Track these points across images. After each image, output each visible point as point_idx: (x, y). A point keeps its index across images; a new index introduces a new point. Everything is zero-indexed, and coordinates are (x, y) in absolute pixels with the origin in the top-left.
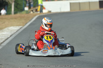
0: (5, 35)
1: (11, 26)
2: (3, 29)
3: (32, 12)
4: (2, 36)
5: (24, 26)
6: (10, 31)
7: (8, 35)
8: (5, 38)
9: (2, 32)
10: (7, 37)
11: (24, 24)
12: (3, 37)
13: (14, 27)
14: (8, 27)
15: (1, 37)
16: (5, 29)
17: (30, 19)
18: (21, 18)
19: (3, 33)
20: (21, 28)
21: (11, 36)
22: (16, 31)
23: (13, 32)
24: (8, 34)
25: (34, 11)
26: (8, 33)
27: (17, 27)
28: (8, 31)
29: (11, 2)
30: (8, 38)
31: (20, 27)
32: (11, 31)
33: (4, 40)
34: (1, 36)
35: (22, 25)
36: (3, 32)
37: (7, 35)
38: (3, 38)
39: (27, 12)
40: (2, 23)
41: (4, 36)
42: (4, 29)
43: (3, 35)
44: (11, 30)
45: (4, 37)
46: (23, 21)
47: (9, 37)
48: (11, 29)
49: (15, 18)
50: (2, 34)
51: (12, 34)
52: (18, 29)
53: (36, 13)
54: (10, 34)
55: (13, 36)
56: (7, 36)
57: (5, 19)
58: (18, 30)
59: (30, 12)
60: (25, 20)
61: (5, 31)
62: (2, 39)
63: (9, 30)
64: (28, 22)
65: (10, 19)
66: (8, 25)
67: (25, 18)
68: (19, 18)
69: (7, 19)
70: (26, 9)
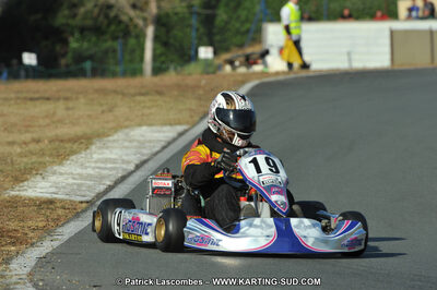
0: (113, 161)
1: (140, 125)
2: (109, 136)
3: (228, 68)
4: (102, 165)
5: (194, 125)
6: (135, 144)
7: (128, 162)
8: (114, 172)
9: (100, 148)
10: (124, 170)
11: (196, 118)
12: (105, 168)
13: (154, 128)
14: (126, 127)
15: (98, 168)
16: (115, 137)
18: (183, 90)
19: (108, 154)
20: (181, 134)
21: (138, 167)
22: (163, 144)
23: (147, 152)
24: (125, 158)
25: (237, 63)
26: (127, 155)
27: (166, 128)
28: (126, 144)
29: (141, 23)
30: (125, 173)
31: (180, 128)
32: (142, 144)
33: (109, 183)
34: (99, 165)
35: (187, 123)
36: (107, 148)
37: (124, 162)
38: (105, 172)
39: (210, 68)
40: (103, 112)
41: (109, 166)
42: (111, 138)
43: (106, 161)
44: (139, 141)
45: (111, 169)
46: (192, 103)
47: (130, 173)
48: (142, 139)
49: (160, 93)
50: (100, 156)
51: (145, 158)
52: (169, 139)
53: (243, 70)
54: (136, 159)
55: (146, 166)
56: (124, 166)
57: (115, 92)
58: (169, 143)
59: (220, 67)
60: (200, 99)
61: (116, 144)
62: (102, 178)
63: (130, 141)
65: (134, 95)
66: (127, 119)
67: (201, 92)
68: (176, 93)
69: (124, 94)
70: (205, 53)
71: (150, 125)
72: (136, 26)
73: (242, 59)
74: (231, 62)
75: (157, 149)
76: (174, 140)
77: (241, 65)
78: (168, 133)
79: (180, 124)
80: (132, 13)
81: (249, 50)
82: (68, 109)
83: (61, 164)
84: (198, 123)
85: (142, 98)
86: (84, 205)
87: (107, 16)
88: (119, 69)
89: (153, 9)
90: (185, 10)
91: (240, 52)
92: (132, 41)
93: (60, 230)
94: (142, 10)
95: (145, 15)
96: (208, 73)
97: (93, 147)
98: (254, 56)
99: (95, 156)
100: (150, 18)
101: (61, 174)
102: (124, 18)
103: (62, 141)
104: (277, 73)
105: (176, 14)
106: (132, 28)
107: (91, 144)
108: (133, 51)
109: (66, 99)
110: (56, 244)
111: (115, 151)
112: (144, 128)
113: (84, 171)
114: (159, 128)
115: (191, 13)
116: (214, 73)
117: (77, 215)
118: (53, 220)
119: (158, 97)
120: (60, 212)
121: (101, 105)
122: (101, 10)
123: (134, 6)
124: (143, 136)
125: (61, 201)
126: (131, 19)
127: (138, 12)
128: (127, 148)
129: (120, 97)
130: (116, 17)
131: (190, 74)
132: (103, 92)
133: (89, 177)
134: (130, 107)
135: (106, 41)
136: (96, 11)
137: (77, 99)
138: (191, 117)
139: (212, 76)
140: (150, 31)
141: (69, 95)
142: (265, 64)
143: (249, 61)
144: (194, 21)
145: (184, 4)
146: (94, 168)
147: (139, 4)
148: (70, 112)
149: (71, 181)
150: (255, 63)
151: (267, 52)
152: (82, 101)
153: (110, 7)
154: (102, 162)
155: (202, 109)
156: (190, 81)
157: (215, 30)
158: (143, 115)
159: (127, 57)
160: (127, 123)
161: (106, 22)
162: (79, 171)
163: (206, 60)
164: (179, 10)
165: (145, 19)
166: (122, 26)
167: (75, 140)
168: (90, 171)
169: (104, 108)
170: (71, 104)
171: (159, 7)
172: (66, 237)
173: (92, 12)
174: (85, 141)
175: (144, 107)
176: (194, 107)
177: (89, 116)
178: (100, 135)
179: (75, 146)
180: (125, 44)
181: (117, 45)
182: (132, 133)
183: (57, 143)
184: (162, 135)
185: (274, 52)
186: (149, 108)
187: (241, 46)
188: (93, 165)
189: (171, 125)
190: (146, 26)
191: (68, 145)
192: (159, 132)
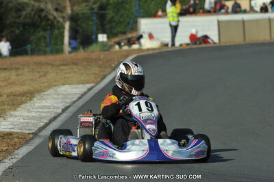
0: (48, 107)
1: (64, 84)
2: (44, 91)
3: (117, 47)
4: (41, 110)
5: (98, 83)
6: (61, 96)
7: (58, 108)
8: (49, 114)
9: (39, 99)
10: (55, 113)
11: (99, 79)
12: (43, 112)
13: (73, 86)
14: (55, 86)
15: (39, 112)
16: (48, 92)
17: (113, 65)
18: (89, 61)
19: (44, 103)
20: (90, 89)
21: (64, 111)
22: (79, 96)
23: (69, 101)
24: (55, 105)
25: (122, 44)
26: (56, 103)
27: (80, 86)
28: (55, 96)
29: (61, 20)
30: (56, 115)
31: (89, 86)
32: (66, 96)
33: (46, 121)
34: (39, 110)
35: (93, 82)
36: (44, 99)
37: (55, 107)
38: (43, 114)
39: (105, 47)
40: (40, 77)
42: (46, 93)
43: (44, 107)
44: (63, 94)
45: (47, 112)
46: (95, 70)
47: (61, 114)
48: (65, 93)
49: (75, 64)
50: (40, 105)
51: (68, 105)
52: (82, 93)
53: (126, 48)
54: (62, 106)
55: (69, 110)
56: (55, 110)
57: (47, 64)
58: (83, 95)
59: (112, 47)
60: (100, 67)
61: (49, 97)
62: (42, 118)
63: (58, 95)
64: (110, 73)
65: (59, 66)
66: (55, 81)
67: (101, 63)
68: (85, 63)
69: (52, 65)
70: (102, 38)
71: (70, 84)
72: (58, 22)
73: (126, 41)
74: (119, 44)
75: (74, 99)
76: (86, 93)
77: (125, 45)
78: (82, 89)
79: (88, 83)
80: (55, 14)
81: (130, 36)
82: (18, 75)
83: (15, 110)
84: (100, 82)
85: (64, 67)
86: (31, 136)
87: (40, 16)
88: (48, 49)
89: (69, 11)
90: (89, 11)
91: (124, 37)
92: (56, 32)
93: (16, 152)
94: (62, 12)
95: (64, 15)
96: (105, 51)
97: (35, 99)
98: (133, 39)
99: (36, 104)
100: (66, 17)
101: (16, 116)
102: (51, 17)
103: (15, 95)
104: (148, 50)
105: (83, 14)
106: (55, 23)
107: (34, 97)
108: (57, 38)
109: (16, 69)
110: (14, 161)
111: (49, 101)
112: (67, 86)
113: (30, 114)
114: (75, 86)
115: (92, 13)
116: (108, 50)
117: (27, 142)
118: (12, 146)
119: (74, 67)
120: (16, 140)
121: (39, 72)
122: (36, 12)
123: (57, 10)
124: (66, 91)
125: (17, 133)
126: (55, 18)
127: (59, 14)
128: (56, 99)
129: (50, 67)
130: (46, 16)
131: (93, 52)
132: (40, 64)
133: (34, 118)
134: (57, 73)
135: (39, 32)
136: (33, 13)
137: (23, 68)
138: (95, 78)
139: (107, 52)
140: (67, 25)
141: (18, 66)
142: (140, 44)
143: (130, 42)
144: (94, 18)
145: (88, 8)
146: (36, 112)
147: (59, 8)
148: (19, 77)
149: (22, 120)
150: (134, 43)
151: (141, 37)
152: (26, 70)
153: (42, 10)
154: (41, 108)
155: (102, 73)
156: (93, 56)
157: (106, 22)
158: (65, 78)
159: (53, 42)
160: (55, 83)
161: (39, 20)
162: (27, 114)
163: (103, 42)
164: (85, 11)
165: (63, 18)
166: (50, 22)
167: (23, 94)
168: (34, 114)
169: (41, 74)
170: (20, 72)
171: (72, 10)
172: (21, 156)
173: (30, 14)
174: (29, 95)
175: (66, 73)
176: (97, 72)
177: (32, 79)
178: (39, 91)
179: (24, 99)
180: (52, 34)
181: (47, 34)
182: (59, 90)
183: (12, 97)
184: (78, 90)
185: (146, 36)
186: (69, 73)
187: (124, 33)
188: (35, 110)
189: (83, 84)
190: (65, 22)
191: (19, 98)
192: (76, 88)
